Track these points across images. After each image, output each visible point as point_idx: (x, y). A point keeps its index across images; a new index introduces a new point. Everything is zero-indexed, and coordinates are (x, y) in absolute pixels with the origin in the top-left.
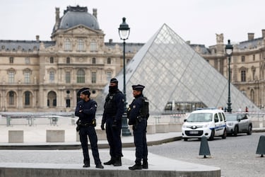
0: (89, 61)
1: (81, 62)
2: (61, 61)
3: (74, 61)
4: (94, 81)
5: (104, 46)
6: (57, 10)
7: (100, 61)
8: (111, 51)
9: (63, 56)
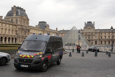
0: (91, 34)
1: (89, 34)
2: (85, 34)
3: (87, 34)
4: (92, 38)
5: (95, 30)
6: (85, 23)
7: (94, 34)
8: (96, 31)
9: (85, 33)
